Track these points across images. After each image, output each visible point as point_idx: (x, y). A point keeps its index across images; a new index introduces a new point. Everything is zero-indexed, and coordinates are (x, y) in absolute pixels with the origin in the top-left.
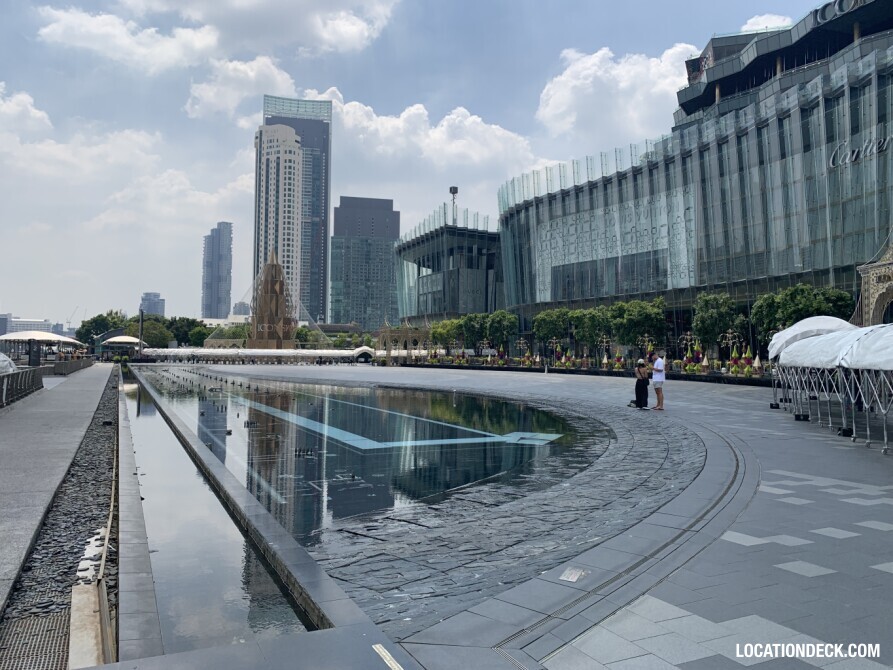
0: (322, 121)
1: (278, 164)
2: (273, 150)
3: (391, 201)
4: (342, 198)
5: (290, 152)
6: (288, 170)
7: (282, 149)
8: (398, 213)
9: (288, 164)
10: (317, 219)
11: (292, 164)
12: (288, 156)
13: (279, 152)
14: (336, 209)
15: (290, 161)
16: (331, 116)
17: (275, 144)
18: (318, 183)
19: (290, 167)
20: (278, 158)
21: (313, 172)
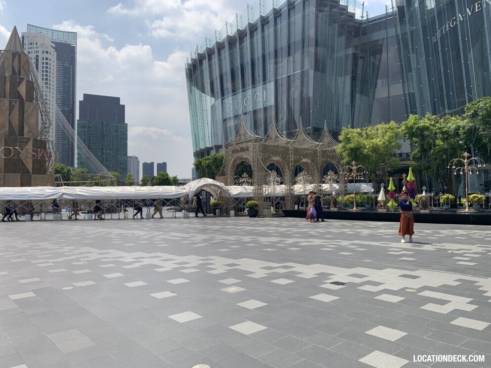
0: (70, 44)
1: (37, 60)
2: (33, 50)
3: (119, 98)
4: (84, 95)
5: (47, 52)
6: (45, 65)
7: (40, 50)
8: (123, 106)
9: (45, 61)
10: (67, 109)
11: (47, 61)
12: (45, 55)
13: (37, 52)
14: (80, 102)
15: (47, 59)
16: (76, 42)
17: (35, 46)
18: (67, 85)
19: (47, 63)
20: (37, 56)
21: (64, 78)
